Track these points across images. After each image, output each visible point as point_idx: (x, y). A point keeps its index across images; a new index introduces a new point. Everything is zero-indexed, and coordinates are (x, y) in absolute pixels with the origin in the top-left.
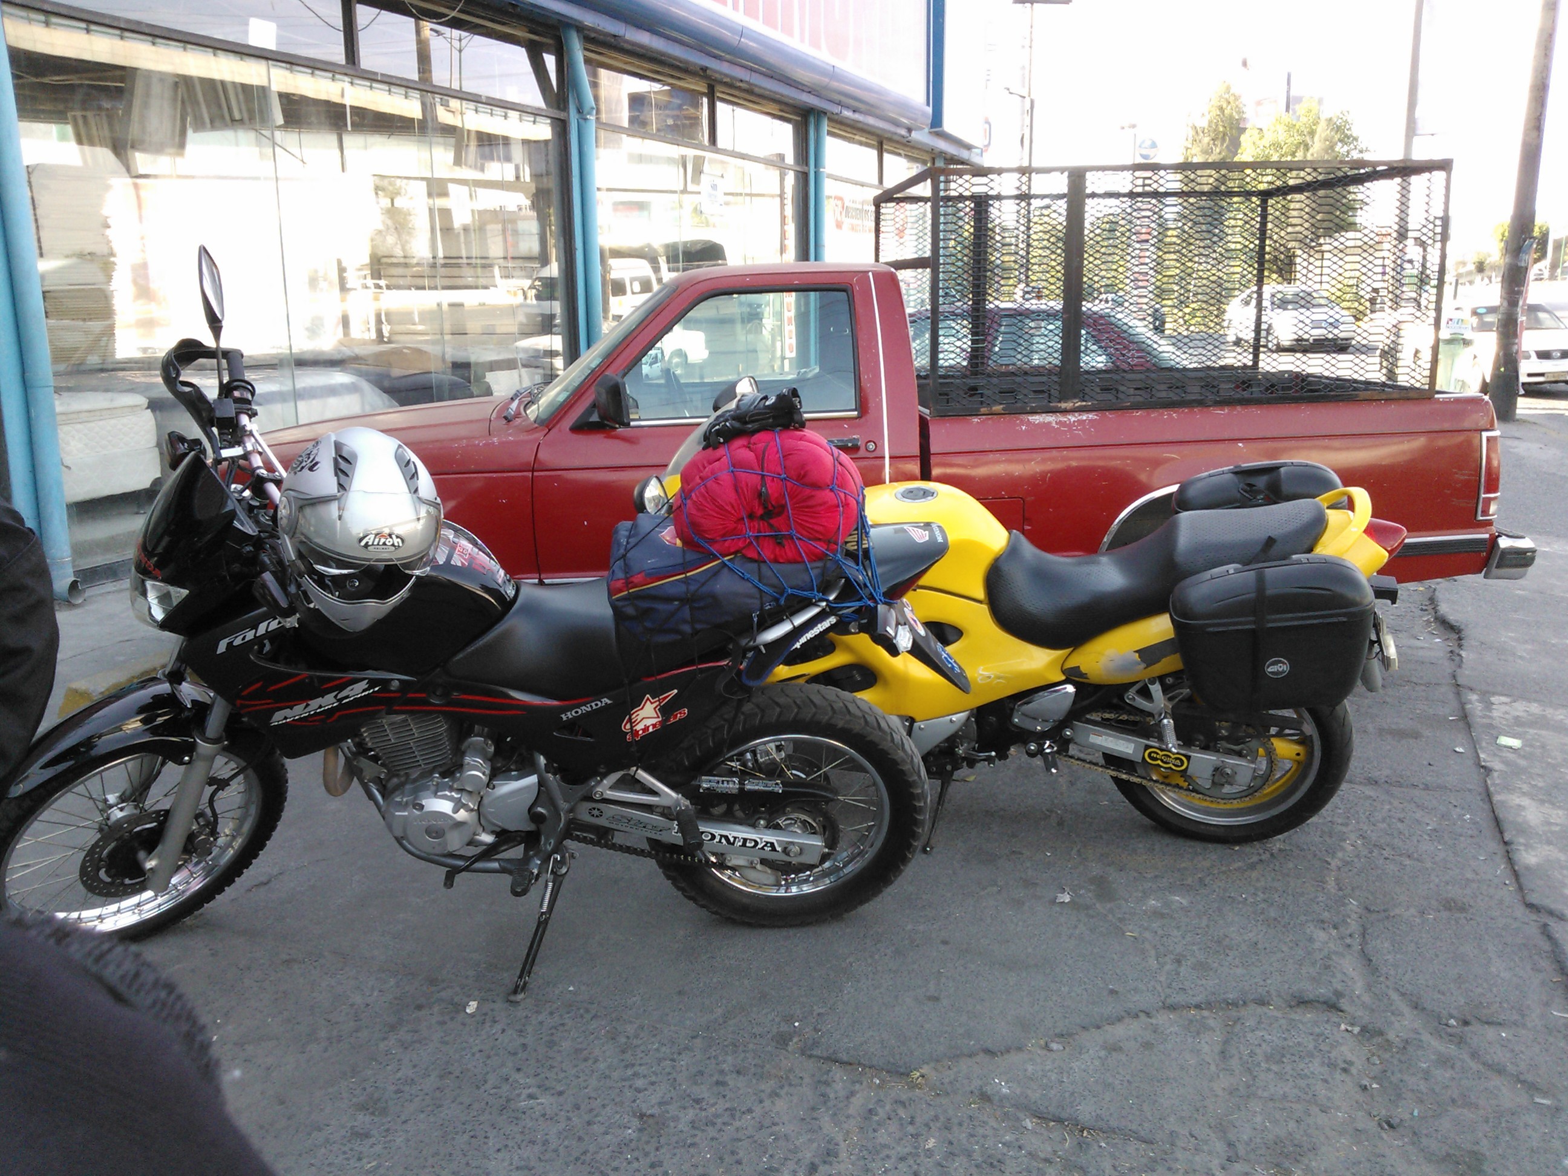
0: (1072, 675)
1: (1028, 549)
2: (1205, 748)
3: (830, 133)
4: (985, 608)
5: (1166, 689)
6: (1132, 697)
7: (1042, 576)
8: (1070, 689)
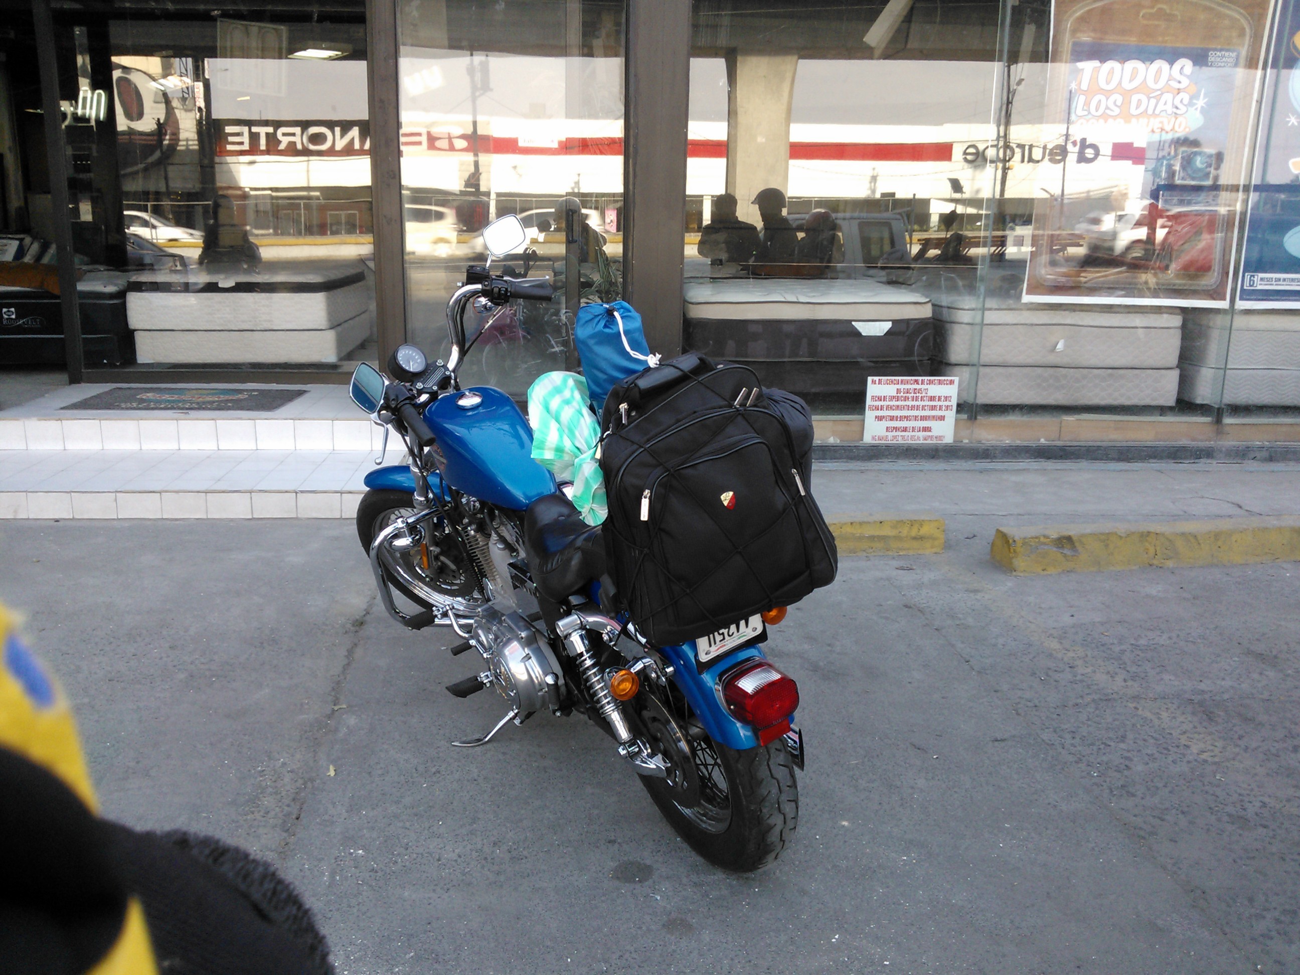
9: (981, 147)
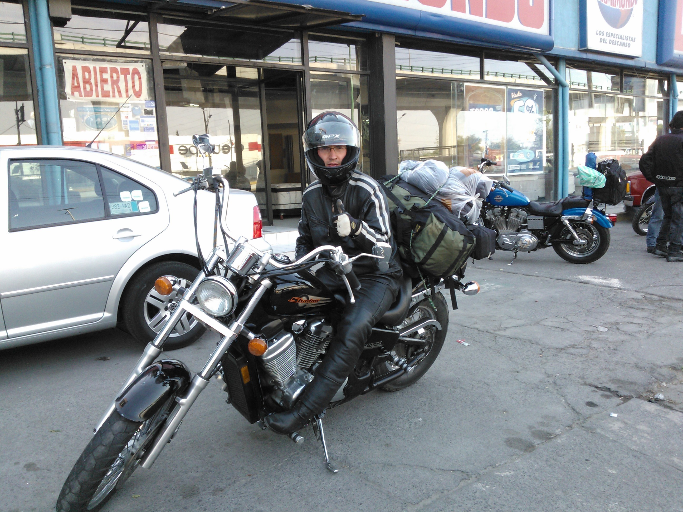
9: (188, 147)
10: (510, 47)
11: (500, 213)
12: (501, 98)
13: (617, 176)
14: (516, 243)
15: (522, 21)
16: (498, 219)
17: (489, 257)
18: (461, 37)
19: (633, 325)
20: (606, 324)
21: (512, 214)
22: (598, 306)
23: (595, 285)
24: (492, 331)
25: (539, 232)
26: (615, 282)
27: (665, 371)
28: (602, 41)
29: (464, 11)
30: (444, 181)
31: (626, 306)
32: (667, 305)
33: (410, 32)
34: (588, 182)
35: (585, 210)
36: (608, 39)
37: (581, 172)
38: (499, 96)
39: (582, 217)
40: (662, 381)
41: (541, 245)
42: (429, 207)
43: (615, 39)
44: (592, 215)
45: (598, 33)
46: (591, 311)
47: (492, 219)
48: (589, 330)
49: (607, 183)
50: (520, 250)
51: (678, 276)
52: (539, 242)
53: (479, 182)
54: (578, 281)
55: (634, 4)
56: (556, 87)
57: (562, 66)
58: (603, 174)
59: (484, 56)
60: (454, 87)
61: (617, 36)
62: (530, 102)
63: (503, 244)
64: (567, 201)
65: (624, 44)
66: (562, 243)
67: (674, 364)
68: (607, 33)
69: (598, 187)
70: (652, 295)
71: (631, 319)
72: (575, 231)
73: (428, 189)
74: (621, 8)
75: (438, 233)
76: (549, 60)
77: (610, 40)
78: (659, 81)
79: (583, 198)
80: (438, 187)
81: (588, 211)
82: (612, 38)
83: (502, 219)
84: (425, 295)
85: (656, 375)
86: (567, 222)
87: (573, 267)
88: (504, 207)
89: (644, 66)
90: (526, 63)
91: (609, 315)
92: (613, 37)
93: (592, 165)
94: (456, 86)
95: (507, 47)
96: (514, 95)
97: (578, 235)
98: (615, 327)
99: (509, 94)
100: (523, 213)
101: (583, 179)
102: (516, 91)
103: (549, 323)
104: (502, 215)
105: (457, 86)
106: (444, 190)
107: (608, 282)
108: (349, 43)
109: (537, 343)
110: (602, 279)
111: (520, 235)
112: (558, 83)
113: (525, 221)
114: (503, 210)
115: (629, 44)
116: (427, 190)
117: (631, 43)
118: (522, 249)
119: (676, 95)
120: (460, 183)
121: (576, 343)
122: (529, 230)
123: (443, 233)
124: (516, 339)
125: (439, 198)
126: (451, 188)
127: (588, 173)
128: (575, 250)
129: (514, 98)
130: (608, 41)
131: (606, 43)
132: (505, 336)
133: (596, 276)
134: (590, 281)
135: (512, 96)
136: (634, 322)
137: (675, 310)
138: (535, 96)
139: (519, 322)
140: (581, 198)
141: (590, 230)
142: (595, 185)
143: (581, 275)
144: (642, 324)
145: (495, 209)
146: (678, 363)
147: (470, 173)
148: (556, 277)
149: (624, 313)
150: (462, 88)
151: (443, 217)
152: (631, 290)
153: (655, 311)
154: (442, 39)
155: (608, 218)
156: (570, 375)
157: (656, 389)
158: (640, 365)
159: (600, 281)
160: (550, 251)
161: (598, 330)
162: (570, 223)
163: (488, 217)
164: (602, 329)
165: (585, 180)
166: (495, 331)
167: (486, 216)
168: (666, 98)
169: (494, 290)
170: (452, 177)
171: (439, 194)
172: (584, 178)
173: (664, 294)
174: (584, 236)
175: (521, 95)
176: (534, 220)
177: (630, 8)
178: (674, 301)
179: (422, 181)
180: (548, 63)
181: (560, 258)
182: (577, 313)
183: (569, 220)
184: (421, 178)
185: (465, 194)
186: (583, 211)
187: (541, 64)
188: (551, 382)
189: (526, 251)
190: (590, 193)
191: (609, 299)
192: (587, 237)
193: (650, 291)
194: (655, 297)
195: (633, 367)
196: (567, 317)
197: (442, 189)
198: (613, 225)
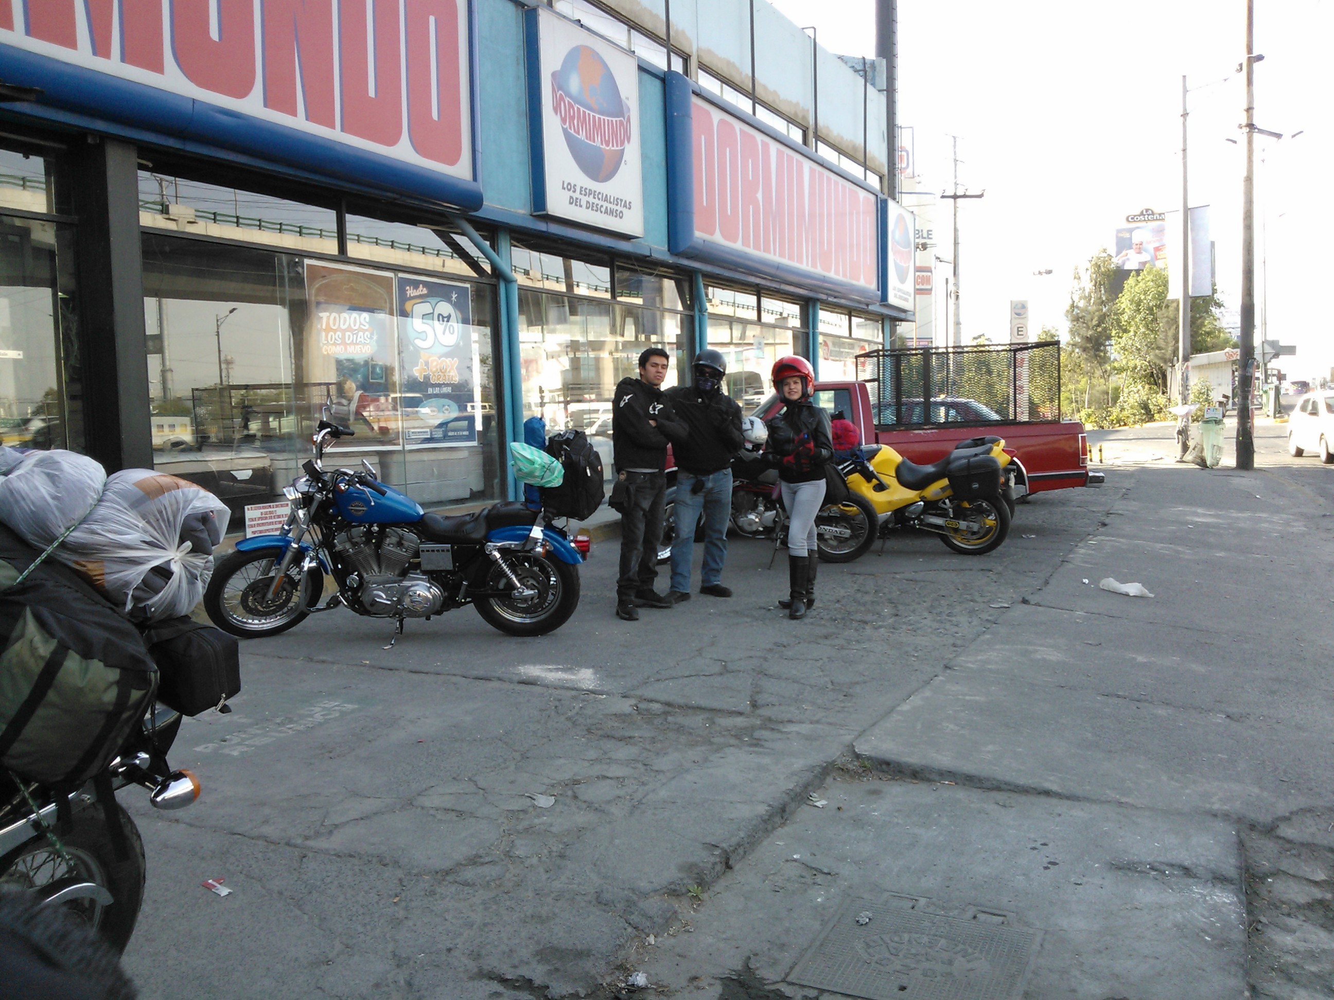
0: (922, 499)
1: (908, 462)
2: (964, 520)
3: (821, 309)
4: (895, 480)
5: (950, 501)
6: (941, 504)
7: (911, 470)
8: (922, 503)
10: (395, 196)
11: (364, 539)
12: (385, 296)
13: (583, 463)
14: (400, 601)
15: (418, 146)
16: (361, 552)
17: (220, 706)
18: (290, 164)
19: (609, 781)
20: (553, 786)
21: (388, 541)
22: (545, 740)
23: (547, 686)
24: (299, 841)
25: (445, 577)
26: (586, 677)
27: (654, 905)
28: (572, 201)
29: (294, 113)
30: (80, 513)
31: (600, 732)
32: (675, 724)
33: (171, 142)
34: (531, 474)
35: (530, 530)
36: (584, 199)
37: (517, 454)
38: (381, 291)
39: (524, 545)
40: (647, 931)
41: (448, 603)
42: (24, 589)
43: (596, 201)
44: (543, 540)
45: (565, 186)
46: (529, 755)
47: (348, 551)
48: (516, 808)
49: (565, 476)
50: (409, 616)
51: (700, 654)
52: (445, 598)
53: (188, 511)
54: (516, 678)
55: (626, 142)
56: (494, 281)
57: (504, 243)
58: (558, 459)
59: (344, 208)
60: (281, 264)
61: (600, 196)
62: (445, 308)
63: (372, 605)
64: (494, 512)
65: (612, 212)
66: (493, 596)
67: (672, 883)
68: (581, 188)
69: (549, 485)
70: (651, 701)
71: (605, 767)
72: (514, 572)
73: (33, 534)
74: (604, 146)
75: (36, 668)
76: (477, 230)
77: (588, 202)
78: (675, 282)
79: (526, 506)
80: (63, 530)
81: (537, 532)
82: (591, 199)
83: (368, 550)
84: (36, 824)
85: (635, 918)
86: (498, 555)
87: (512, 645)
88: (371, 526)
89: (648, 254)
90: (433, 230)
91: (562, 761)
92: (592, 196)
93: (538, 443)
94: (285, 264)
95: (389, 194)
96: (411, 292)
97: (519, 581)
98: (570, 793)
99: (402, 291)
100: (411, 537)
101: (520, 470)
102: (416, 284)
103: (432, 801)
104: (368, 542)
105: (288, 264)
106: (78, 536)
107: (573, 677)
108: (27, 150)
109: (396, 863)
110: (563, 670)
111: (406, 583)
112: (497, 273)
113: (417, 554)
114: (369, 533)
115: (621, 212)
116: (30, 537)
117: (625, 210)
118: (413, 614)
119: (704, 310)
120: (132, 517)
121: (481, 852)
122: (425, 573)
123: (52, 667)
124: (351, 856)
125: (66, 557)
126: (100, 531)
127: (529, 457)
128: (516, 609)
129: (412, 298)
130: (584, 203)
131: (581, 206)
132: (326, 852)
133: (553, 663)
134: (538, 677)
135: (408, 293)
136: (610, 775)
137: (691, 734)
138: (454, 296)
139: (368, 806)
140: (521, 507)
141: (543, 569)
142: (544, 481)
143: (524, 662)
144: (624, 778)
145: (353, 530)
146: (681, 879)
147: (161, 490)
148: (475, 673)
149: (592, 754)
150: (300, 270)
151: (59, 621)
152: (613, 694)
153: (653, 740)
154: (250, 166)
155: (573, 545)
156: (449, 950)
157: (633, 958)
158: (606, 896)
159: (560, 675)
160: (469, 614)
161: (534, 807)
162: (502, 557)
163: (339, 547)
164: (545, 801)
165: (526, 470)
166: (307, 838)
167: (334, 546)
168: (687, 313)
169: (335, 719)
170: (112, 501)
171: (63, 545)
172: (522, 467)
173: (671, 698)
174: (531, 582)
175: (425, 291)
176: (433, 551)
177: (619, 148)
178: (690, 711)
179: (17, 510)
180: (476, 235)
181: (490, 627)
182: (499, 765)
183: (500, 550)
184: (17, 502)
185: (145, 546)
186: (527, 533)
187: (463, 234)
188: (402, 982)
189: (419, 616)
190: (536, 496)
191: (569, 719)
192: (538, 583)
193: (649, 692)
194: (656, 706)
195: (590, 902)
196: (476, 778)
197: (73, 534)
198: (584, 558)
